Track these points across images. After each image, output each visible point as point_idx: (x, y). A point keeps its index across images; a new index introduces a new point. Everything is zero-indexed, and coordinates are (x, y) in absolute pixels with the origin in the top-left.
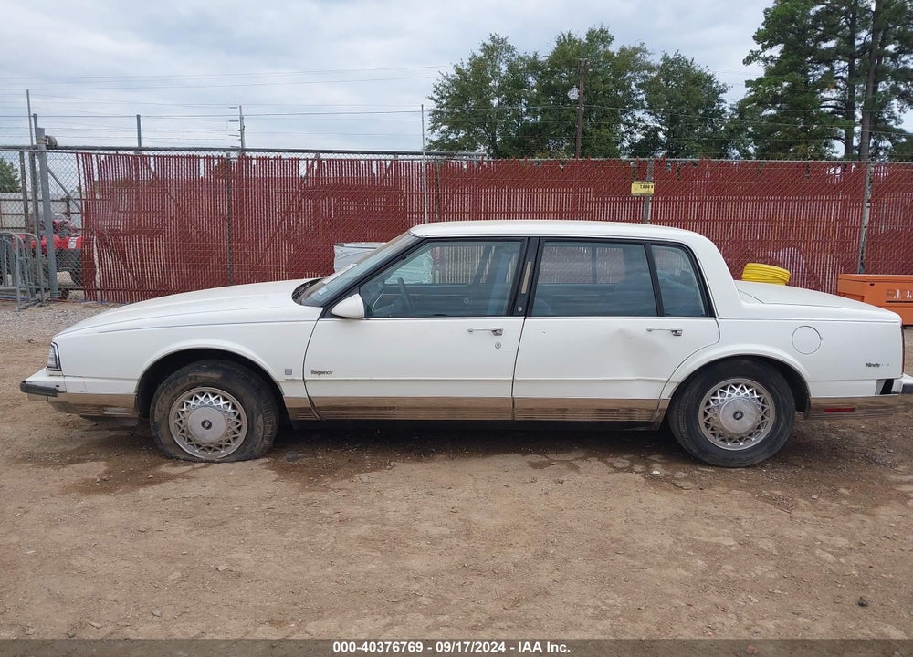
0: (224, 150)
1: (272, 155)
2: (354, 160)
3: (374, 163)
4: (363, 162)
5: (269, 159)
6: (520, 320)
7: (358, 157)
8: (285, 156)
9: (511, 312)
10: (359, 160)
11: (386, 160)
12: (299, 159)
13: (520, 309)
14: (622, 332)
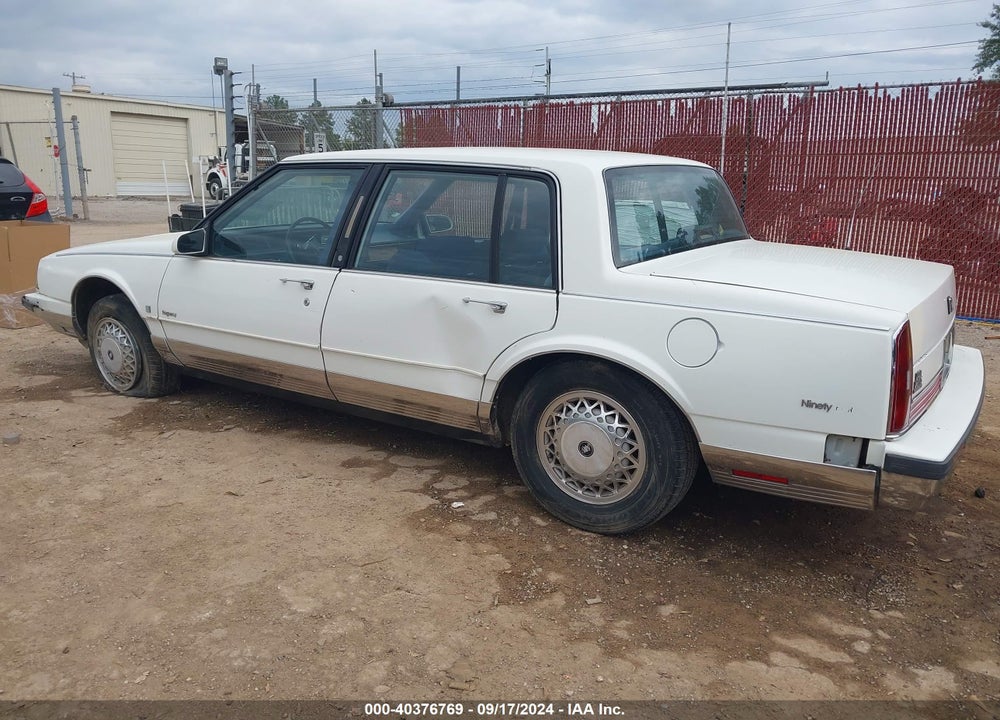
0: (519, 99)
1: (564, 101)
2: (650, 101)
3: (673, 104)
4: (660, 103)
5: (562, 105)
6: (333, 272)
7: (651, 97)
8: (577, 101)
9: (331, 263)
10: (656, 101)
11: (686, 99)
12: (591, 104)
13: (340, 258)
14: (434, 300)
